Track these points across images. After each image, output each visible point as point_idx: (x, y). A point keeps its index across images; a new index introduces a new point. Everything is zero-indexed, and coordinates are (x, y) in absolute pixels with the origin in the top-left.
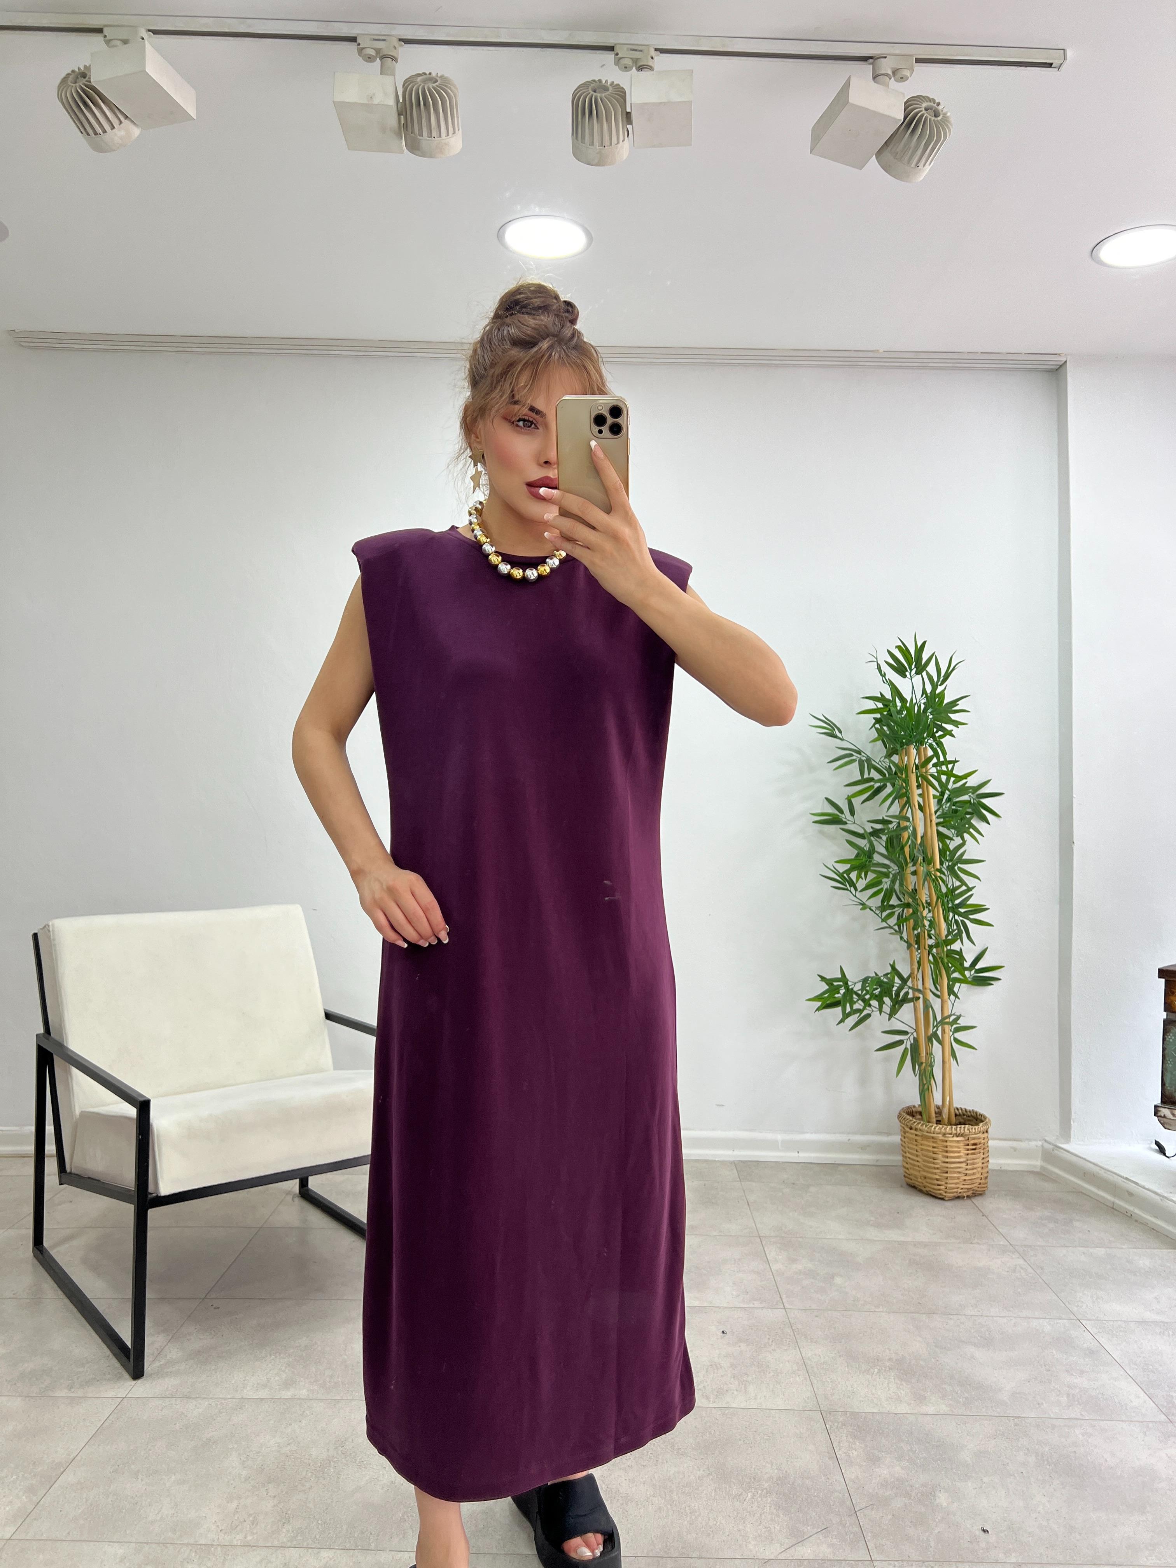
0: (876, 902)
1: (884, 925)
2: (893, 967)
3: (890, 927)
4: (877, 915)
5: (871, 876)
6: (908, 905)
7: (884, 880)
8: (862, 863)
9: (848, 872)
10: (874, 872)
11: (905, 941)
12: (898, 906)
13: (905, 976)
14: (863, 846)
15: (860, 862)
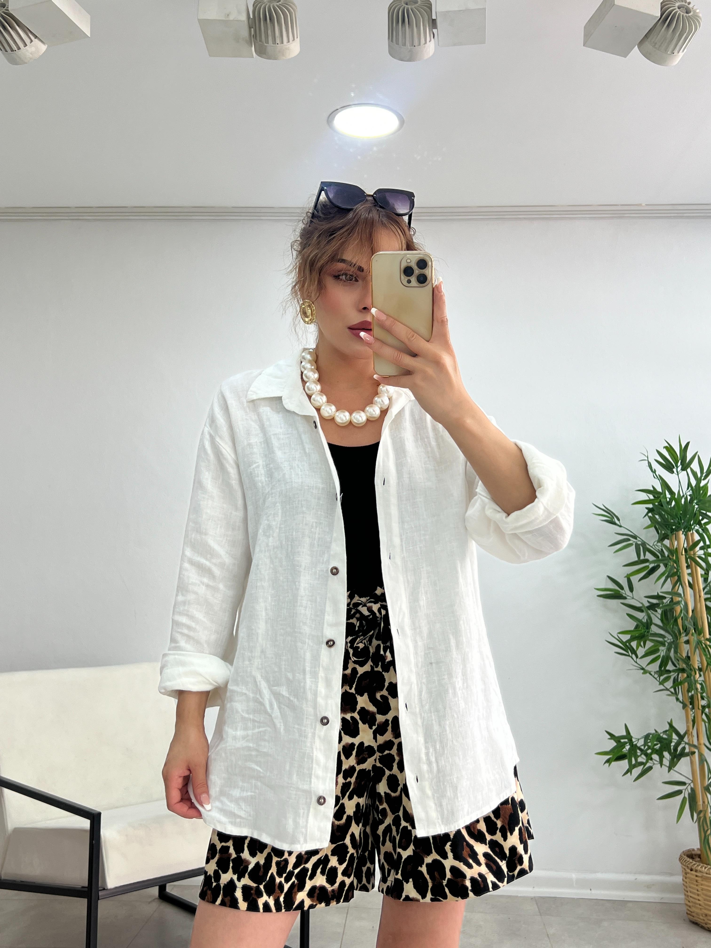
0: (655, 667)
1: (662, 687)
2: (670, 725)
3: (667, 689)
4: (656, 679)
5: (649, 644)
6: (683, 670)
7: (661, 648)
8: (641, 633)
9: (629, 641)
10: (652, 641)
11: (680, 702)
12: (674, 671)
13: (682, 733)
14: (641, 618)
15: (639, 632)
